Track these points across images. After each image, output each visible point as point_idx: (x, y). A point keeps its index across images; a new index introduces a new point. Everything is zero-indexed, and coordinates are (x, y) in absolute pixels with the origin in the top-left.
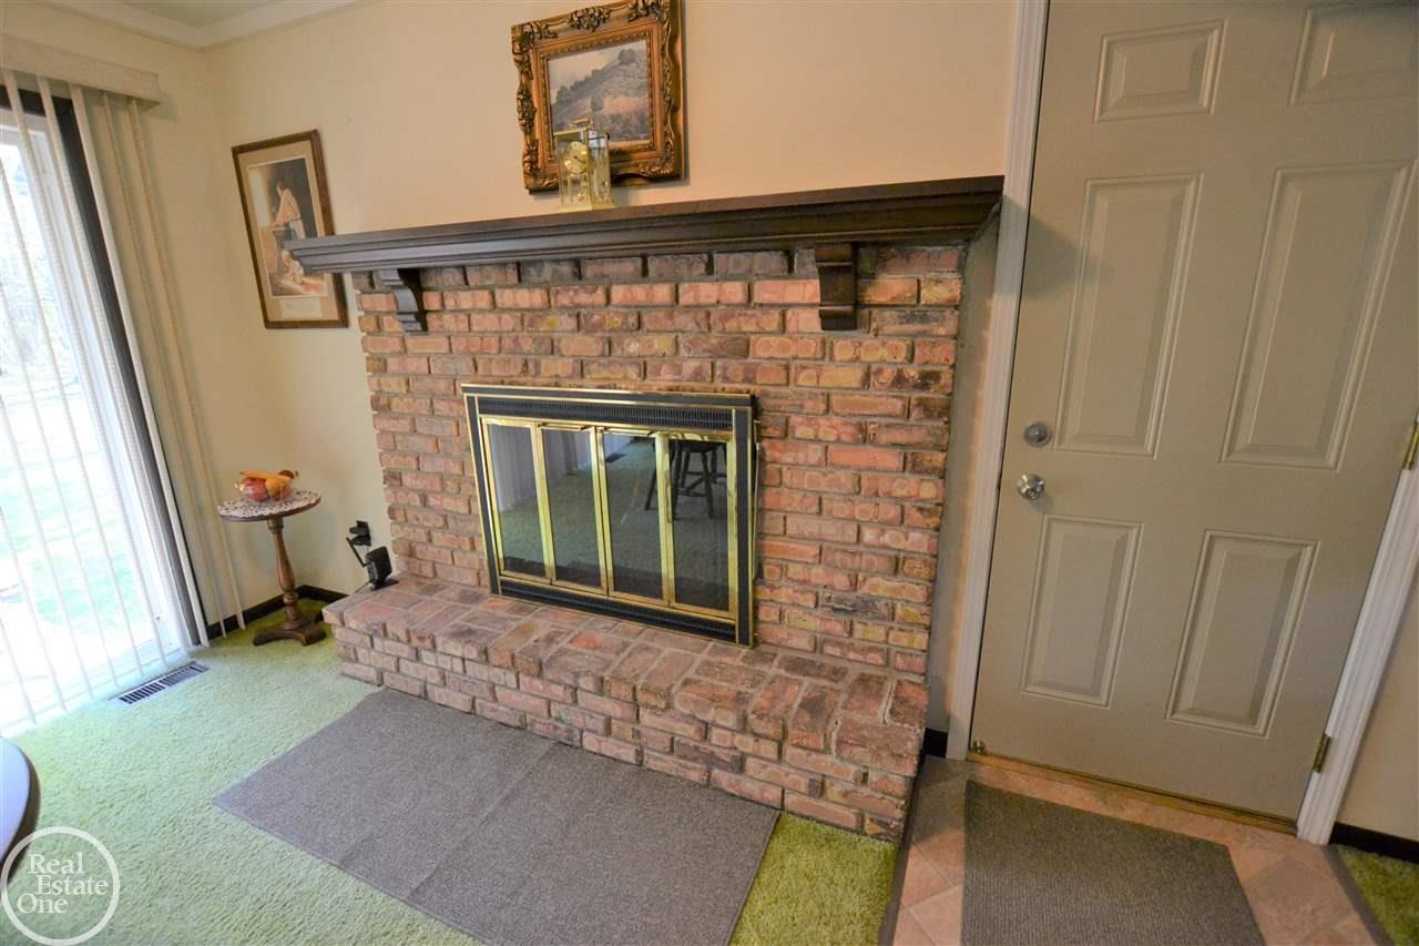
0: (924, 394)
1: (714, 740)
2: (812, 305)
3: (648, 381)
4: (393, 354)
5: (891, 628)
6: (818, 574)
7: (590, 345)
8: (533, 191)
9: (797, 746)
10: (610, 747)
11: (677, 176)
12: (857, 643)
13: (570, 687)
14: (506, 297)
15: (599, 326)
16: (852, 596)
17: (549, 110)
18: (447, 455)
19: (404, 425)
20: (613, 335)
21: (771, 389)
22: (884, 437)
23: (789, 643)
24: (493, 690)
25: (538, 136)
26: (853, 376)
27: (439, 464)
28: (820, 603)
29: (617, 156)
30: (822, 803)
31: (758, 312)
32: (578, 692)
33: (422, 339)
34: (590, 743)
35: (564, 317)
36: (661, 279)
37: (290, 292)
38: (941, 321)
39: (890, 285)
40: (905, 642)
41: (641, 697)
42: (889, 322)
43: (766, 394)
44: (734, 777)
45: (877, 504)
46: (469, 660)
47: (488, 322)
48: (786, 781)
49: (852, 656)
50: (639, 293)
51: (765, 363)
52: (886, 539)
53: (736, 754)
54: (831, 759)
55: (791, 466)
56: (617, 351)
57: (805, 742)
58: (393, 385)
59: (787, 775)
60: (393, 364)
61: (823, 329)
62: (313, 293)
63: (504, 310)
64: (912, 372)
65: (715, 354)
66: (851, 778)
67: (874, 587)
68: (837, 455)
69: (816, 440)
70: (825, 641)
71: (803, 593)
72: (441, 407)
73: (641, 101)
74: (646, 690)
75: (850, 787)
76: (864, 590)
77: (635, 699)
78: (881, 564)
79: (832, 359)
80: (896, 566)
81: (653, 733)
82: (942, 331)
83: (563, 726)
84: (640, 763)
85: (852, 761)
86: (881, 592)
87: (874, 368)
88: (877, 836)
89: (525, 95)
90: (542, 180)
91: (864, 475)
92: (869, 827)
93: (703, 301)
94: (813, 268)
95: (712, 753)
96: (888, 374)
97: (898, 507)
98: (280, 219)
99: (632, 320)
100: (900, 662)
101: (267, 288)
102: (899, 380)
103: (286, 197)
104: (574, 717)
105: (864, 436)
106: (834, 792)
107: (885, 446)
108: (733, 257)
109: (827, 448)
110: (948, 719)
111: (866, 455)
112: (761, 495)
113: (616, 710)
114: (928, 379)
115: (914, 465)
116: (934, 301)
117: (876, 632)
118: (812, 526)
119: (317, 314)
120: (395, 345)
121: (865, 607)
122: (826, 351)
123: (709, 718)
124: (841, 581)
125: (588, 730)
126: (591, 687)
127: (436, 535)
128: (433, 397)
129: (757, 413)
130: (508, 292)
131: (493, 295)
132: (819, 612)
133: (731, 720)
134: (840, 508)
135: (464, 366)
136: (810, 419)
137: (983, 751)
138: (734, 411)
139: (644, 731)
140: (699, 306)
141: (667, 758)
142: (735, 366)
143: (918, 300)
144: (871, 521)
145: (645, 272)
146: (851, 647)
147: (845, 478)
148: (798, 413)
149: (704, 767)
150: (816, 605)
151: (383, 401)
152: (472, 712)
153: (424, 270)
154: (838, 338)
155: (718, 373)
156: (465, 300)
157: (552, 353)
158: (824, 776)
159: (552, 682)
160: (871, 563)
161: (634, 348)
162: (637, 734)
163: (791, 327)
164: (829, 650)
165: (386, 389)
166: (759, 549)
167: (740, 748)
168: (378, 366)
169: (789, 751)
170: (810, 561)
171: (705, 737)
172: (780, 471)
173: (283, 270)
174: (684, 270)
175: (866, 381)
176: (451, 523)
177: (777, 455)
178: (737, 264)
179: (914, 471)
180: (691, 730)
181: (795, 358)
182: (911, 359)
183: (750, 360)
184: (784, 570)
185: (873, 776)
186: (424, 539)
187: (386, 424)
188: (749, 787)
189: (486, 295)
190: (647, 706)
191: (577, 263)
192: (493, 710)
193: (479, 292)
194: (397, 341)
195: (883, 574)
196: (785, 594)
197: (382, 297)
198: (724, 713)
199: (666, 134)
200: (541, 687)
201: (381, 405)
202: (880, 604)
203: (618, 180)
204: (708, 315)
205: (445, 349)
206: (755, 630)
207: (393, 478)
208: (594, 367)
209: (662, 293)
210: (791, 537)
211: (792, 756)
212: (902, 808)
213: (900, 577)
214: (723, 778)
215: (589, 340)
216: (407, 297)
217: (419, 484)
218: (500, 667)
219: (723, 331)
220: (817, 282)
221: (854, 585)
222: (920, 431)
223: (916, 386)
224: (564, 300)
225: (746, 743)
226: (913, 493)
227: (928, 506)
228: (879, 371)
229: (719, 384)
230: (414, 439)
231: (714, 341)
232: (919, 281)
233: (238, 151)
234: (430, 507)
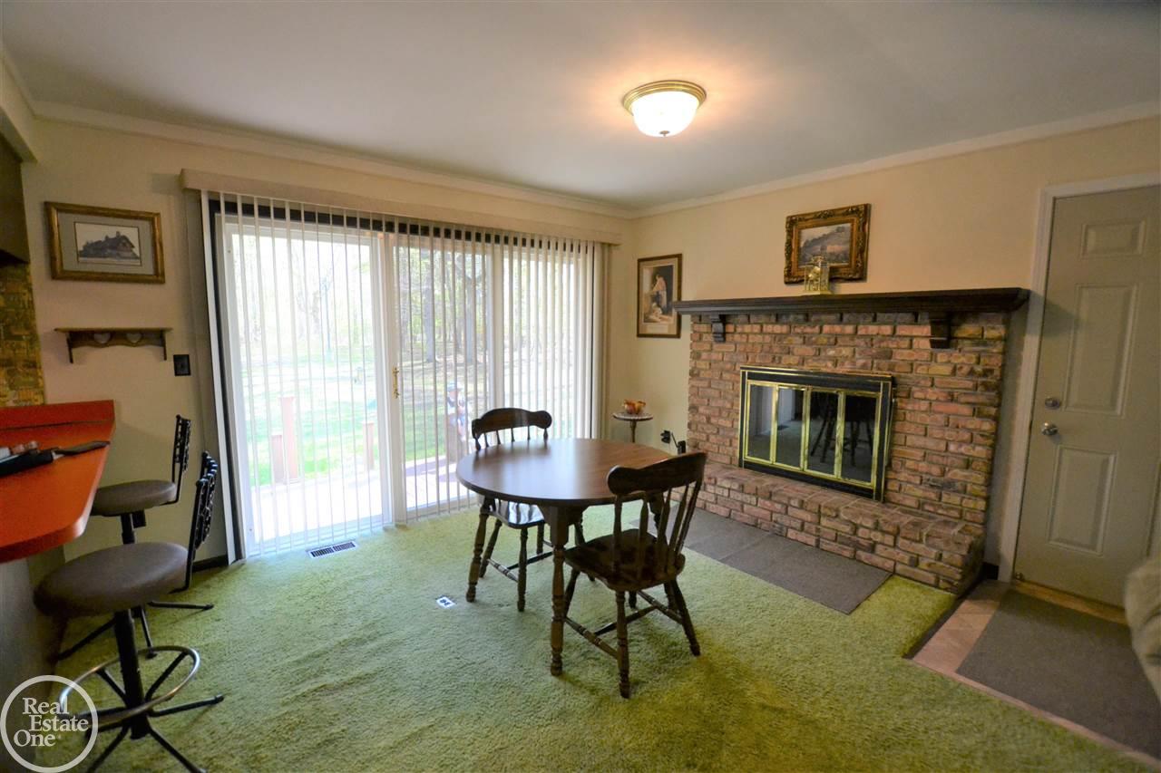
0: (984, 379)
1: (860, 535)
2: (927, 337)
3: (837, 368)
4: (705, 351)
5: (964, 498)
6: (923, 466)
7: (809, 350)
8: (786, 283)
9: (905, 538)
10: (802, 537)
11: (862, 277)
12: (944, 505)
13: (785, 504)
14: (768, 328)
15: (815, 343)
16: (942, 479)
17: (799, 249)
18: (726, 398)
19: (705, 384)
20: (822, 347)
21: (903, 374)
22: (963, 399)
23: (904, 503)
24: (742, 507)
25: (793, 260)
26: (947, 370)
27: (720, 403)
28: (924, 481)
29: (833, 270)
30: (916, 570)
31: (898, 339)
32: (789, 508)
33: (722, 345)
34: (791, 534)
35: (797, 338)
36: (849, 323)
37: (654, 322)
38: (995, 346)
39: (969, 329)
40: (972, 506)
41: (822, 511)
42: (967, 345)
43: (900, 377)
44: (869, 554)
45: (958, 432)
46: (733, 490)
47: (759, 338)
48: (897, 557)
49: (940, 511)
50: (837, 329)
51: (901, 363)
52: (962, 449)
53: (871, 542)
54: (922, 546)
55: (910, 411)
56: (823, 354)
57: (909, 536)
58: (702, 365)
59: (898, 553)
60: (704, 355)
61: (932, 347)
62: (665, 322)
63: (766, 334)
64: (979, 369)
65: (874, 357)
66: (933, 556)
67: (955, 474)
68: (935, 406)
69: (925, 399)
70: (924, 503)
71: (913, 475)
72: (726, 376)
73: (846, 247)
74: (826, 507)
75: (933, 561)
76: (949, 475)
77: (819, 511)
78: (959, 462)
79: (936, 361)
80: (968, 464)
81: (826, 530)
82: (995, 351)
83: (777, 525)
84: (818, 546)
85: (933, 546)
86: (957, 478)
87: (958, 366)
88: (946, 589)
89: (789, 244)
90: (792, 277)
91: (951, 417)
92: (942, 584)
93: (870, 333)
94: (928, 321)
95: (858, 541)
96: (966, 369)
97: (969, 434)
98: (655, 289)
99: (832, 340)
100: (968, 516)
101: (643, 318)
102: (972, 372)
103: (660, 281)
104: (785, 521)
105: (952, 398)
106: (923, 564)
107: (962, 403)
108: (887, 315)
109: (931, 404)
110: (999, 557)
111: (952, 407)
112: (893, 425)
113: (808, 517)
114: (987, 372)
115: (979, 412)
116: (990, 337)
117: (956, 499)
118: (921, 442)
119: (665, 331)
120: (707, 347)
121: (949, 485)
122: (933, 357)
123: (858, 522)
124: (936, 470)
125: (792, 528)
126: (796, 505)
127: (712, 438)
128: (723, 370)
129: (894, 384)
130: (770, 326)
131: (762, 327)
132: (922, 487)
133: (870, 524)
134: (937, 433)
135: (741, 358)
136: (923, 389)
137: (1022, 579)
138: (882, 385)
139: (822, 529)
140: (868, 335)
141: (834, 544)
142: (884, 363)
143: (983, 335)
144: (953, 441)
145: (841, 319)
146: (940, 506)
147: (941, 419)
148: (916, 386)
149: (853, 549)
150: (921, 483)
151: (695, 372)
152: (729, 517)
153: (728, 315)
154: (940, 352)
155: (875, 366)
156: (747, 328)
157: (789, 353)
158: (918, 555)
159: (775, 502)
160: (953, 461)
161: (832, 353)
162: (818, 530)
163: (915, 346)
164: (927, 507)
165: (698, 366)
166: (891, 451)
167: (874, 539)
168: (696, 356)
169: (901, 541)
170: (919, 459)
171: (855, 533)
172: (905, 414)
173: (651, 311)
174: (862, 320)
175: (954, 372)
176: (721, 432)
177: (904, 405)
178: (889, 318)
179: (978, 416)
180: (848, 529)
181: (916, 360)
182: (978, 363)
183: (892, 360)
184: (903, 464)
185: (945, 556)
186: (705, 439)
187: (694, 382)
188: (877, 560)
189: (758, 327)
190: (825, 515)
191: (807, 315)
192: (741, 516)
193: (755, 326)
194: (709, 346)
195: (961, 468)
196: (903, 476)
197: (705, 325)
198: (867, 519)
199: (857, 262)
200: (769, 505)
201: (694, 374)
202: (958, 484)
203: (833, 279)
204: (872, 339)
205: (733, 350)
206: (885, 494)
207: (693, 409)
208: (810, 361)
209: (849, 329)
210: (909, 446)
211: (902, 543)
212: (961, 573)
213: (970, 470)
214: (863, 555)
215: (809, 348)
216: (719, 327)
217: (707, 412)
218: (748, 494)
219: (880, 347)
220: (929, 327)
221: (943, 473)
222: (982, 397)
223: (980, 376)
224: (798, 330)
225: (878, 537)
226: (978, 427)
227: (986, 434)
228: (961, 368)
229: (875, 371)
230: (709, 390)
231: (874, 351)
232: (983, 328)
233: (640, 261)
234: (712, 424)
